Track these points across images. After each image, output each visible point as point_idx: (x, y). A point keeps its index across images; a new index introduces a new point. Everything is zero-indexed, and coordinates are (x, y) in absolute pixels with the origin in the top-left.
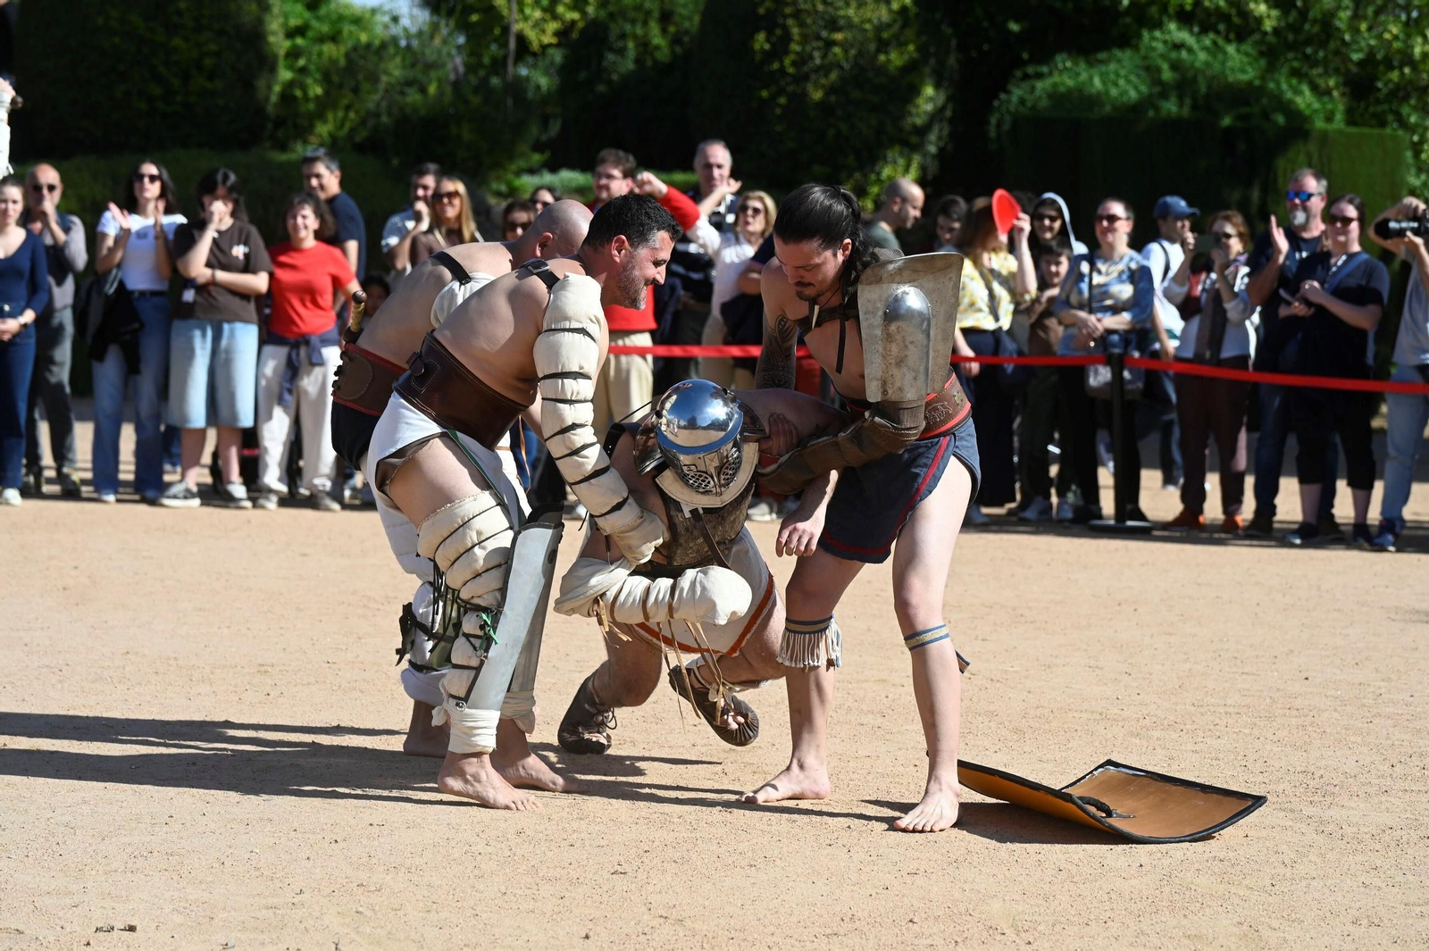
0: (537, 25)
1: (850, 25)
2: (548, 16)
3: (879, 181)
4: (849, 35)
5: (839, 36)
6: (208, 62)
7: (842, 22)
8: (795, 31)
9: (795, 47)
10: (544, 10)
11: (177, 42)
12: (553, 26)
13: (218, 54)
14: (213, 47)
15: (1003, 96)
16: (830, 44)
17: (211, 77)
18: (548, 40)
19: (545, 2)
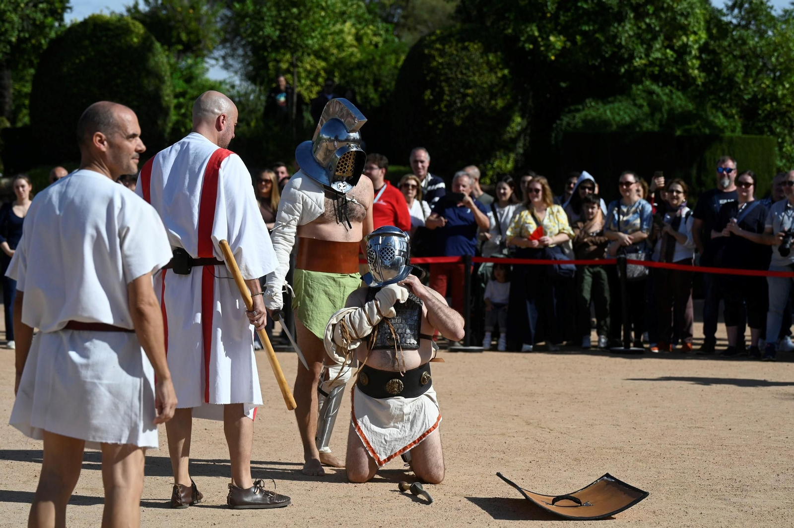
0: (308, 88)
1: (476, 85)
2: (313, 84)
3: (493, 168)
4: (475, 91)
5: (470, 91)
7: (471, 84)
8: (446, 89)
9: (446, 98)
10: (312, 80)
12: (316, 89)
15: (558, 122)
16: (465, 95)
18: (313, 96)
19: (312, 76)
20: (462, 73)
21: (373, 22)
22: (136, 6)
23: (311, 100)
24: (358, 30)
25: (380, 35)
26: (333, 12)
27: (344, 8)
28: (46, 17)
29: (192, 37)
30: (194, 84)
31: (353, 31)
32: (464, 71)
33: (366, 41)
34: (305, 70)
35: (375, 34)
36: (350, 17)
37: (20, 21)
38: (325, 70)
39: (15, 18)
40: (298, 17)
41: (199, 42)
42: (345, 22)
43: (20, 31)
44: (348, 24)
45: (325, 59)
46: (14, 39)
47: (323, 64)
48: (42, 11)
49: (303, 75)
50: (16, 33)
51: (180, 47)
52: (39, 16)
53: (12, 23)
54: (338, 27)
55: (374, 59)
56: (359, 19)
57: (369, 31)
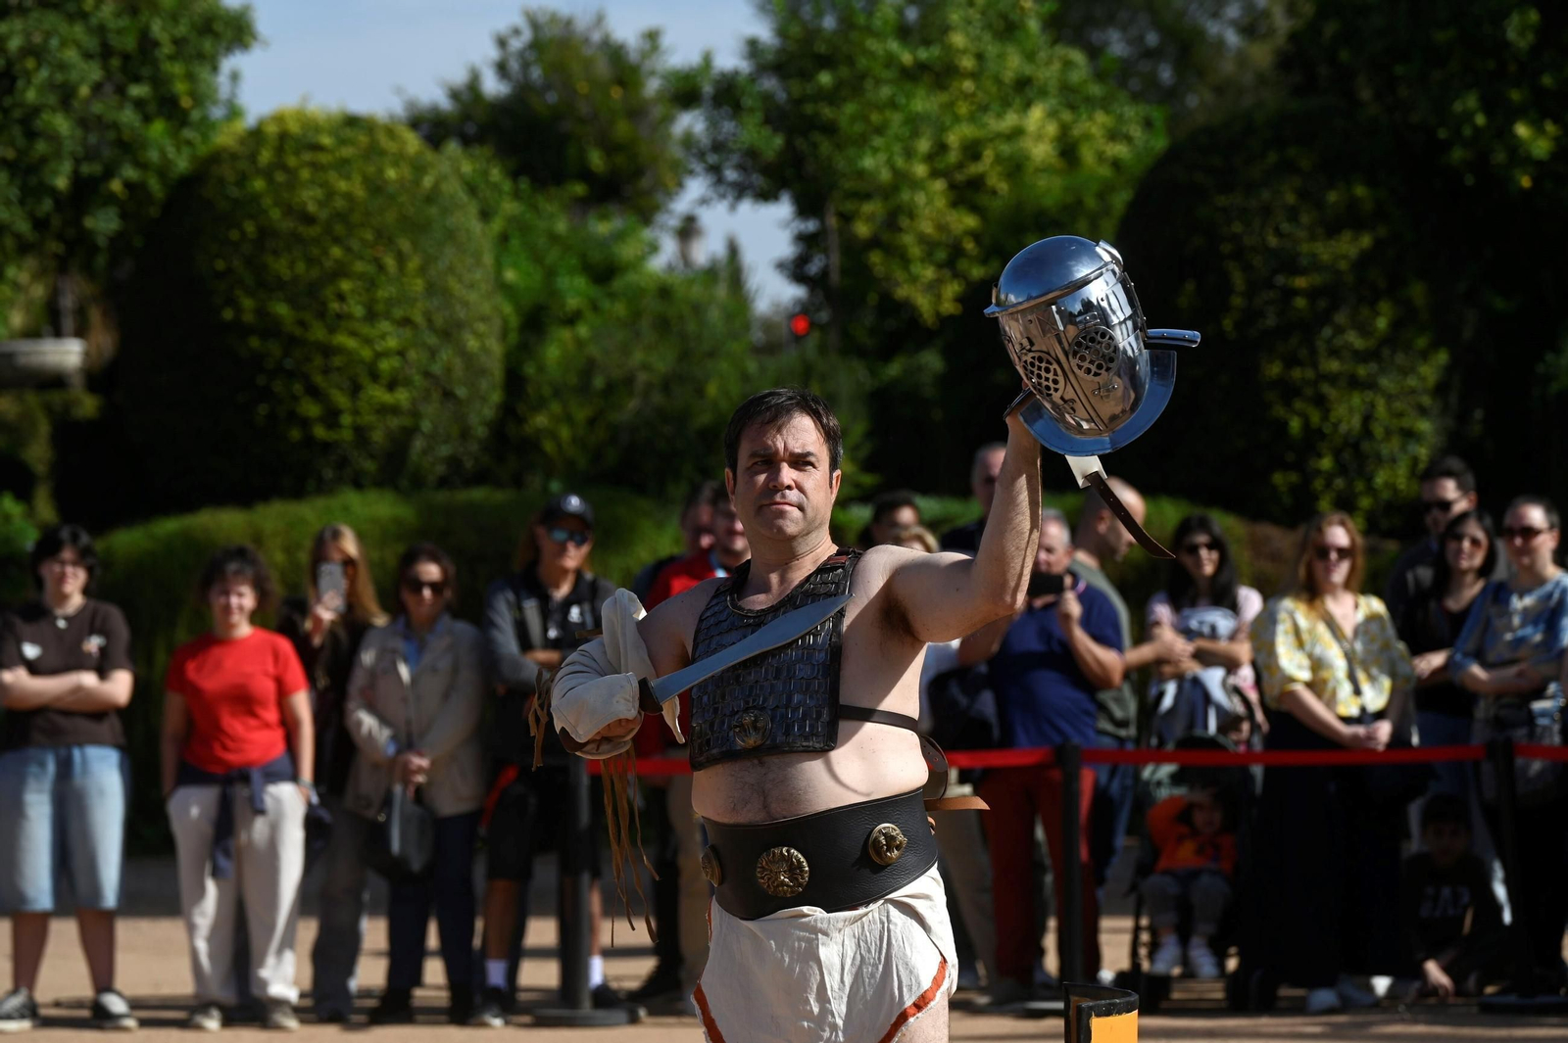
0: (934, 287)
1: (1316, 266)
2: (947, 273)
3: (1371, 490)
4: (1317, 279)
5: (1301, 282)
6: (385, 365)
7: (1304, 262)
8: (1238, 280)
9: (1237, 301)
10: (940, 266)
11: (344, 340)
12: (952, 289)
13: (401, 353)
14: (392, 343)
15: (1550, 357)
16: (1290, 293)
17: (391, 386)
18: (948, 307)
19: (941, 255)
20: (1278, 232)
21: (1105, 104)
22: (474, 84)
23: (945, 321)
24: (1065, 130)
25: (1128, 139)
26: (998, 81)
27: (1028, 70)
28: (147, 119)
29: (620, 160)
30: (618, 284)
31: (1052, 129)
32: (1285, 227)
33: (1087, 155)
34: (923, 239)
35: (1113, 136)
36: (1043, 93)
37: (79, 133)
38: (976, 236)
39: (62, 124)
40: (833, 97)
41: (638, 172)
42: (1028, 105)
43: (77, 161)
44: (1037, 113)
45: (975, 209)
46: (61, 183)
47: (970, 221)
48: (139, 104)
49: (915, 251)
50: (67, 167)
51: (579, 189)
52: (128, 116)
53: (54, 138)
54: (1010, 120)
55: (1080, 202)
56: (1072, 98)
57: (1095, 131)
